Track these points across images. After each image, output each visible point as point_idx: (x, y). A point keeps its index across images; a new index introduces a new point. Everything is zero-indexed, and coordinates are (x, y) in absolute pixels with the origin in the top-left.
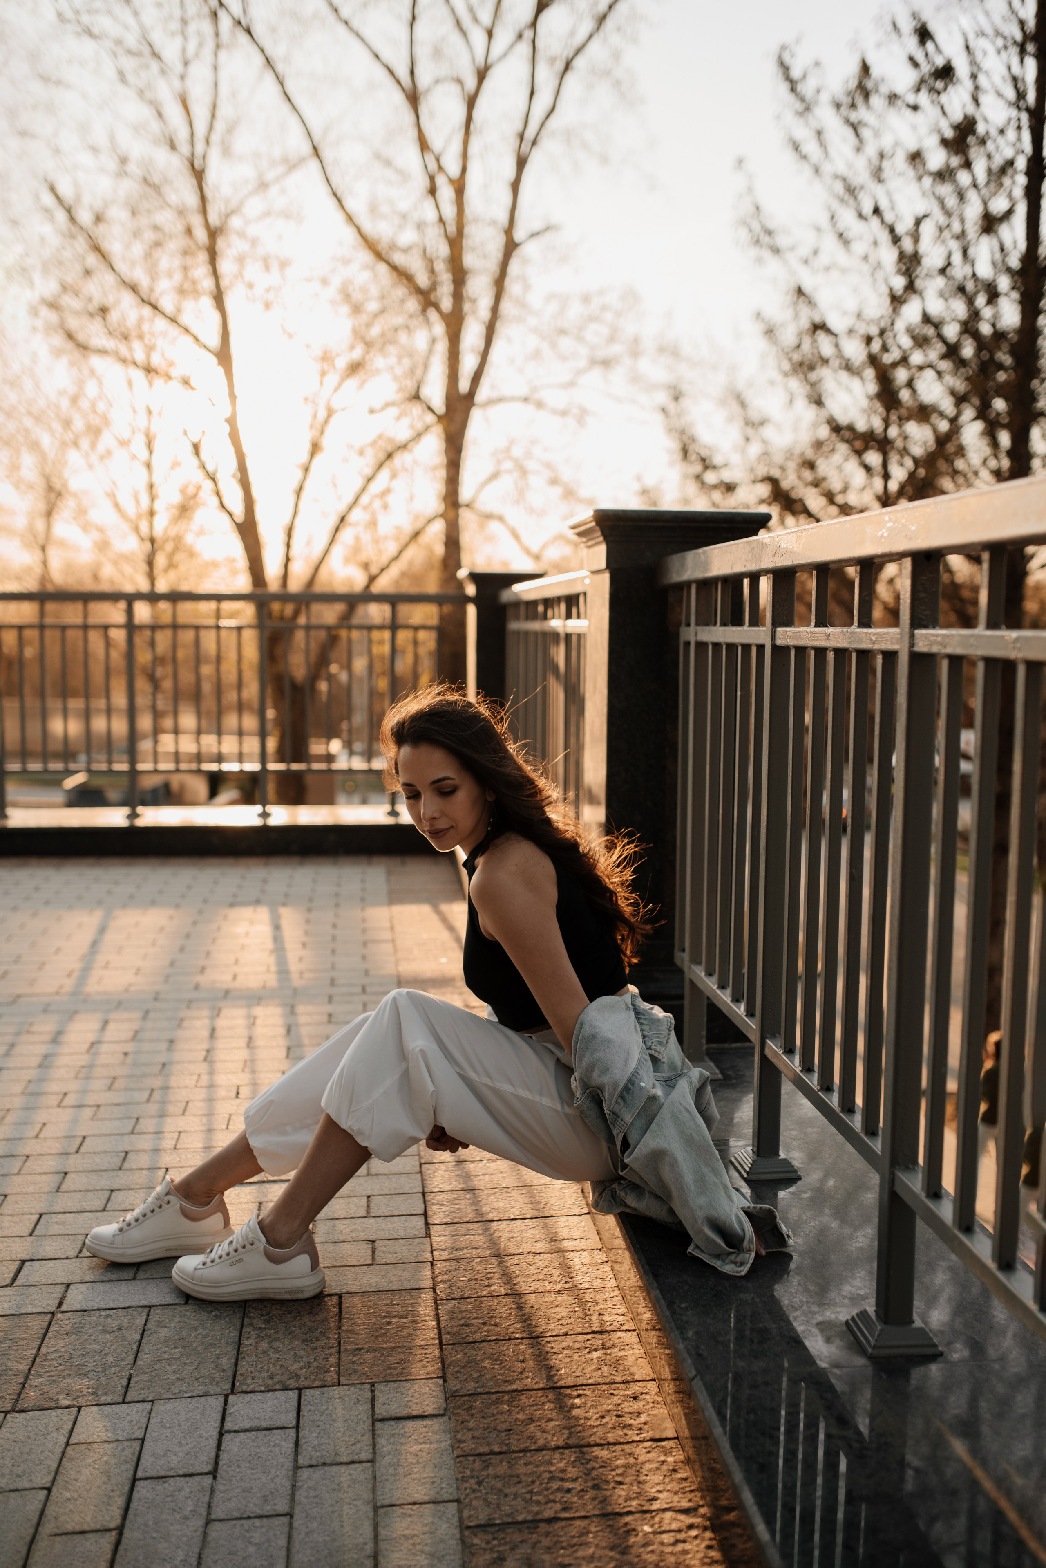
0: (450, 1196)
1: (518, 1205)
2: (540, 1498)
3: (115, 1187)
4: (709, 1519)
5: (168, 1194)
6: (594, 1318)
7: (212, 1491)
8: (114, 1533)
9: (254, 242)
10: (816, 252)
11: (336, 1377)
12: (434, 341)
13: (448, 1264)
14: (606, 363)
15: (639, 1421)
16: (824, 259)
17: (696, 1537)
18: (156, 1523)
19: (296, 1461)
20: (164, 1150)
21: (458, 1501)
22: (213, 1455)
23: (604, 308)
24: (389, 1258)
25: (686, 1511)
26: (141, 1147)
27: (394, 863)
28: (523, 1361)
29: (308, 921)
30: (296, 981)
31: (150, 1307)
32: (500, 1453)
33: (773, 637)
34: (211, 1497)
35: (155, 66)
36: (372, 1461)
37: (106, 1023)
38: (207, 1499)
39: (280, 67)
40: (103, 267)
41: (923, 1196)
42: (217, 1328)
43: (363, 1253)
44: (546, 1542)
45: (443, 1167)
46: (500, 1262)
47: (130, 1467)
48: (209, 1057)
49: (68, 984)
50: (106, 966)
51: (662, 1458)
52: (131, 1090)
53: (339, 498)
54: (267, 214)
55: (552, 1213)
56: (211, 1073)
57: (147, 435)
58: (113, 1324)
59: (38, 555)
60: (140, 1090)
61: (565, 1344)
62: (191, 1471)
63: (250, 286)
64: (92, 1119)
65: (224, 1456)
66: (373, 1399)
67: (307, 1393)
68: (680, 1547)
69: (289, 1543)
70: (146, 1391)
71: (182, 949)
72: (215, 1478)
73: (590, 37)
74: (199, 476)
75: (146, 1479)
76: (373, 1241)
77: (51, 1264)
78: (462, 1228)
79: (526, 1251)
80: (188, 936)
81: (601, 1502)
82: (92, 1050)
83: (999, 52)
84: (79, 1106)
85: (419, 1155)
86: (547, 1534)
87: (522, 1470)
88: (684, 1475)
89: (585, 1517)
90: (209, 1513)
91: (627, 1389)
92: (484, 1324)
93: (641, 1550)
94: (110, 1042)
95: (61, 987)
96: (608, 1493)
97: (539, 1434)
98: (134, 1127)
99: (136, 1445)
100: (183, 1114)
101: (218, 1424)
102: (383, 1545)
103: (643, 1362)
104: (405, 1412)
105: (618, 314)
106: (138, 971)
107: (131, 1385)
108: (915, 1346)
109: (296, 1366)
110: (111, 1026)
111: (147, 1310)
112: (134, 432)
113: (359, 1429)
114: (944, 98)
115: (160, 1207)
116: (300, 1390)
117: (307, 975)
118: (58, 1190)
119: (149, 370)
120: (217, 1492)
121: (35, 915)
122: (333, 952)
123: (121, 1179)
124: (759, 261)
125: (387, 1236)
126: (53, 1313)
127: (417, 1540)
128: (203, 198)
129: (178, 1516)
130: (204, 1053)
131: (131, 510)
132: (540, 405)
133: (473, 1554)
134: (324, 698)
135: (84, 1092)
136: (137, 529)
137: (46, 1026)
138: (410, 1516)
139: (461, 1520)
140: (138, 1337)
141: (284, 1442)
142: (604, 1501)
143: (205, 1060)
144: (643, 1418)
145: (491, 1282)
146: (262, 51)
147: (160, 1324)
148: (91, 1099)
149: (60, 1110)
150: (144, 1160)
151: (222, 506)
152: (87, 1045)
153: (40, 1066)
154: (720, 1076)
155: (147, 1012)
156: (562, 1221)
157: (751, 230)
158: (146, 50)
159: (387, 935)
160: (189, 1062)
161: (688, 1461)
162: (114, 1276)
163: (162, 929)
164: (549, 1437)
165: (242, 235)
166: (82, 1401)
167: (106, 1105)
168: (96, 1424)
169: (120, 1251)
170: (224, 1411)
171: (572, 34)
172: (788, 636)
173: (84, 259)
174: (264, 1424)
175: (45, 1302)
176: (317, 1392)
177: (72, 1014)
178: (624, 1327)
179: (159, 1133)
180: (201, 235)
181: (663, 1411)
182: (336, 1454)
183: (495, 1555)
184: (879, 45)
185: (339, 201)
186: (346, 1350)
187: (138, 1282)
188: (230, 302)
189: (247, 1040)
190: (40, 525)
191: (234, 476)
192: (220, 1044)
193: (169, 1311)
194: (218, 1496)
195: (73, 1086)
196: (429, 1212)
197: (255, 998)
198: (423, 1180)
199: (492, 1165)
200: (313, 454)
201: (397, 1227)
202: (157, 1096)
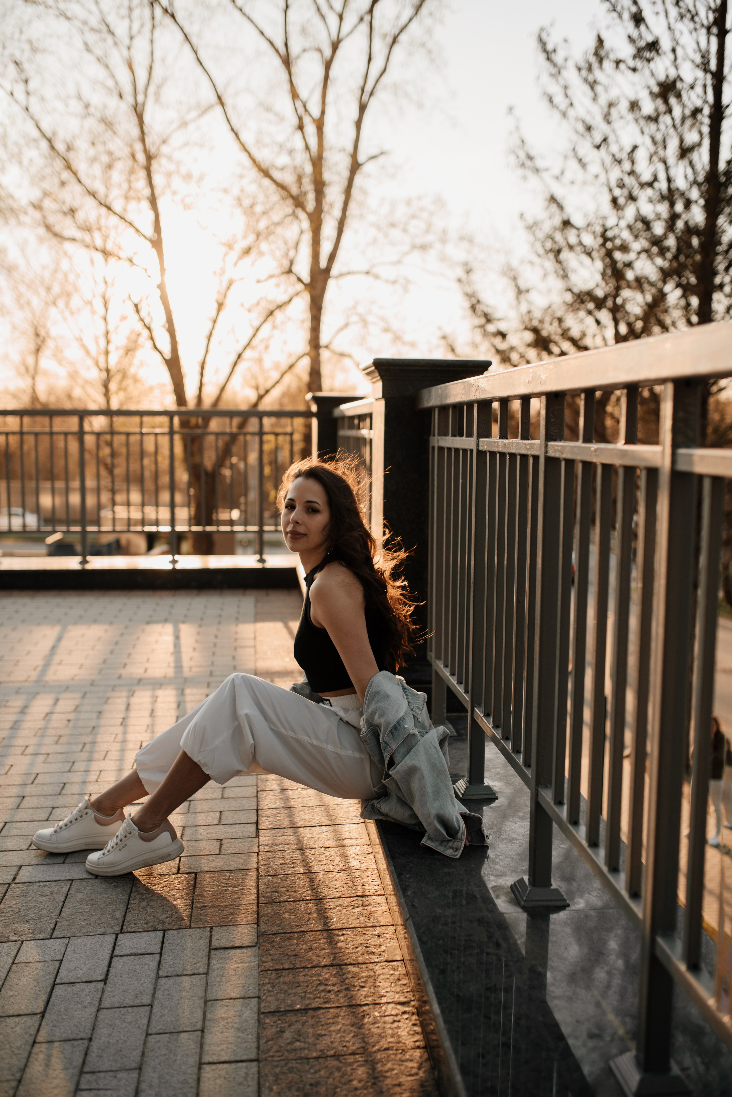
0: (275, 812)
1: (319, 817)
2: (311, 996)
3: (56, 805)
4: (417, 1008)
5: (86, 808)
6: (359, 888)
7: (103, 991)
8: (39, 1016)
9: (179, 163)
10: (562, 173)
11: (188, 923)
12: (302, 232)
13: (268, 854)
14: (424, 248)
15: (379, 950)
16: (568, 176)
17: (407, 1019)
18: (66, 1010)
19: (158, 973)
20: (90, 782)
21: (259, 997)
22: (105, 969)
23: (422, 209)
24: (231, 850)
25: (402, 1004)
26: (74, 781)
27: (261, 594)
28: (310, 914)
29: (198, 633)
30: (186, 672)
31: (72, 880)
32: (289, 969)
33: (478, 445)
34: (102, 995)
35: (110, 40)
36: (206, 974)
37: (57, 700)
38: (99, 996)
39: (194, 40)
40: (73, 180)
41: (552, 803)
42: (115, 893)
43: (214, 847)
44: (311, 1022)
45: (272, 793)
46: (303, 853)
47: (52, 977)
48: (124, 722)
49: (34, 675)
50: (60, 663)
51: (392, 972)
52: (71, 744)
53: (238, 341)
54: (186, 144)
55: (340, 822)
56: (125, 733)
57: (104, 298)
58: (47, 890)
59: (29, 381)
60: (76, 744)
61: (338, 904)
62: (90, 979)
63: (174, 193)
64: (43, 763)
65: (112, 970)
66: (211, 937)
67: (169, 933)
68: (396, 1024)
69: (149, 1022)
70: (66, 932)
71: (112, 652)
72: (105, 983)
73: (411, 20)
74: (139, 327)
75: (62, 984)
76: (221, 840)
77: (10, 853)
78: (280, 832)
79: (320, 846)
80: (117, 643)
81: (349, 998)
82: (47, 718)
83: (691, 33)
84: (36, 754)
85: (257, 786)
86: (313, 1017)
87: (301, 978)
88: (405, 982)
89: (338, 1007)
90: (100, 1004)
91: (375, 931)
92: (287, 891)
93: (372, 1026)
94: (59, 713)
95: (29, 677)
96: (355, 993)
97: (314, 958)
98: (71, 767)
99: (57, 964)
100: (104, 759)
101: (110, 951)
102: (207, 1023)
103: (387, 914)
104: (230, 944)
105: (431, 214)
106: (81, 666)
107: (57, 927)
108: (551, 900)
109: (164, 916)
110: (61, 703)
111: (70, 882)
112: (94, 296)
113: (200, 954)
114: (652, 64)
115: (81, 817)
116: (165, 931)
117: (195, 669)
118: (18, 807)
119: (106, 253)
120: (106, 992)
121: (14, 629)
122: (214, 654)
123: (60, 801)
124: (525, 178)
125: (230, 837)
126: (9, 884)
127: (230, 1020)
128: (143, 132)
129: (80, 1006)
130: (121, 720)
131: (93, 350)
132: (377, 277)
133: (264, 1029)
134: (228, 481)
135: (40, 745)
136: (97, 364)
137: (17, 703)
138: (227, 1006)
139: (259, 1008)
140: (63, 899)
141: (152, 962)
142: (351, 997)
143: (121, 724)
144: (383, 948)
145: (295, 865)
146: (182, 29)
147: (78, 891)
148: (44, 750)
149: (23, 756)
150: (76, 789)
151: (155, 347)
152: (43, 715)
153: (11, 728)
154: (455, 734)
155: (85, 693)
156: (346, 828)
157: (518, 157)
158: (104, 28)
159: (251, 643)
160: (111, 726)
161: (407, 974)
162: (50, 862)
163: (99, 638)
164: (321, 959)
165: (170, 158)
166: (25, 938)
167: (53, 753)
168: (32, 951)
169: (55, 845)
170: (115, 943)
171: (398, 17)
172: (487, 444)
173: (60, 174)
174: (140, 952)
175: (5, 877)
176: (175, 932)
177: (35, 695)
178: (378, 893)
179: (87, 771)
180: (141, 157)
181: (394, 943)
182: (184, 969)
183: (278, 1029)
184: (608, 27)
185: (237, 135)
186: (197, 907)
187: (66, 865)
188: (161, 204)
189: (150, 711)
190: (30, 360)
191: (164, 326)
192: (132, 714)
193: (84, 883)
194: (107, 994)
195: (33, 741)
196: (260, 822)
197: (158, 684)
198: (258, 801)
199: (304, 792)
200: (219, 310)
201: (237, 831)
202: (87, 747)
